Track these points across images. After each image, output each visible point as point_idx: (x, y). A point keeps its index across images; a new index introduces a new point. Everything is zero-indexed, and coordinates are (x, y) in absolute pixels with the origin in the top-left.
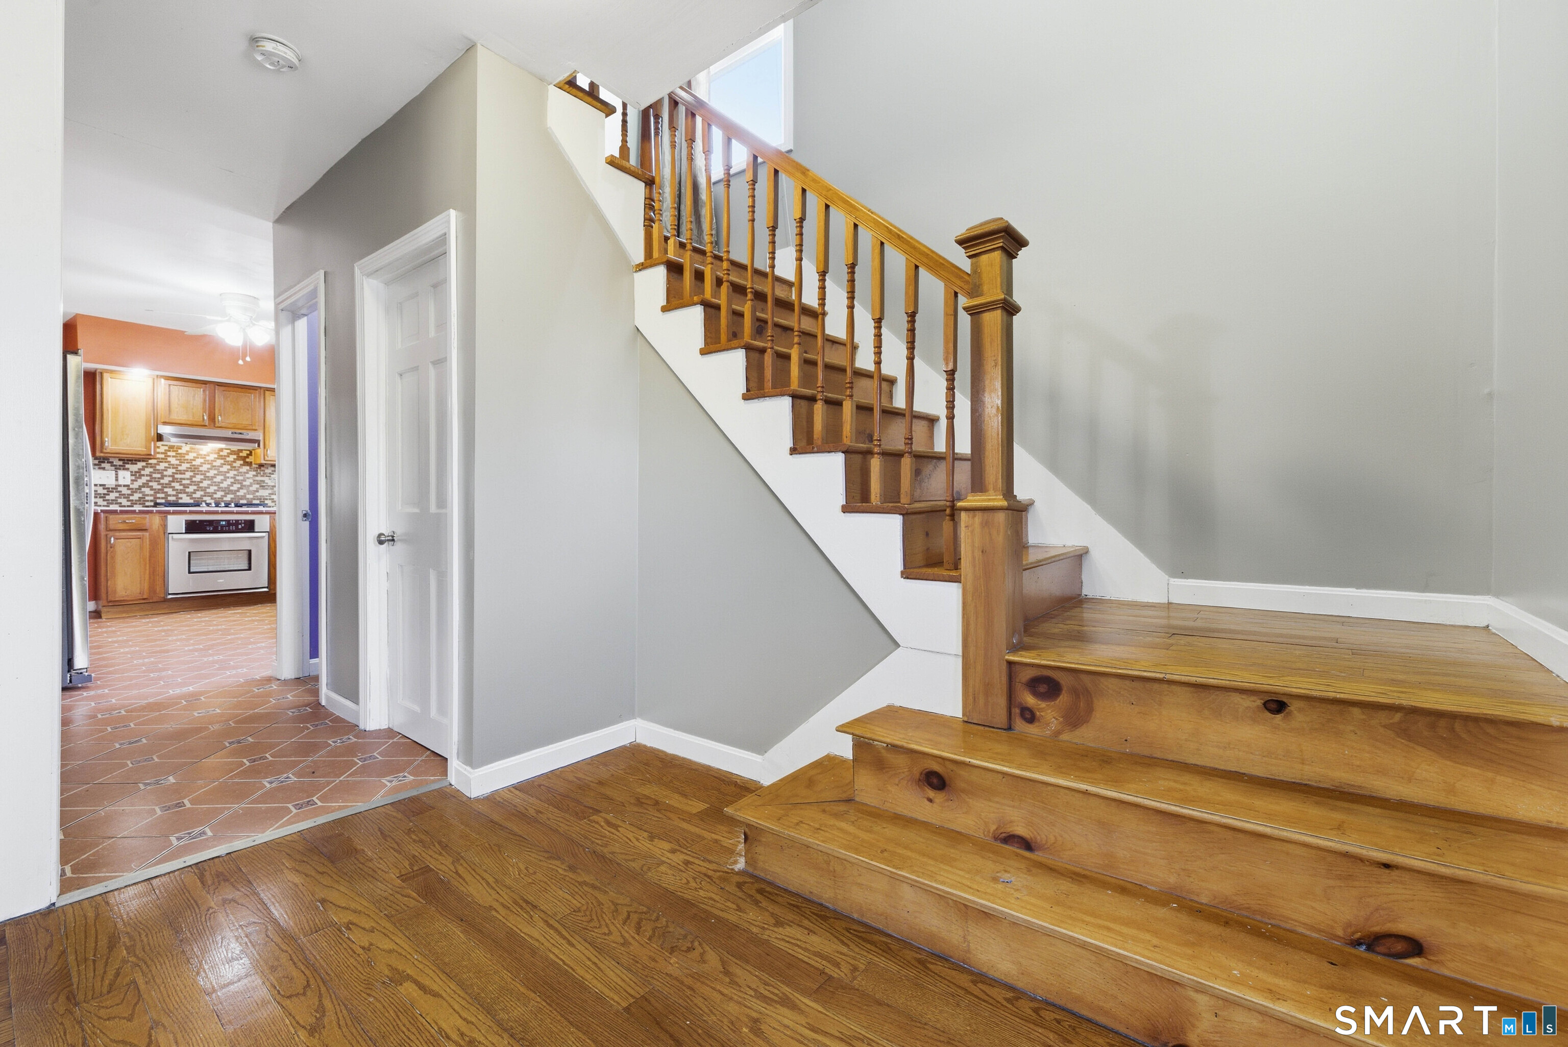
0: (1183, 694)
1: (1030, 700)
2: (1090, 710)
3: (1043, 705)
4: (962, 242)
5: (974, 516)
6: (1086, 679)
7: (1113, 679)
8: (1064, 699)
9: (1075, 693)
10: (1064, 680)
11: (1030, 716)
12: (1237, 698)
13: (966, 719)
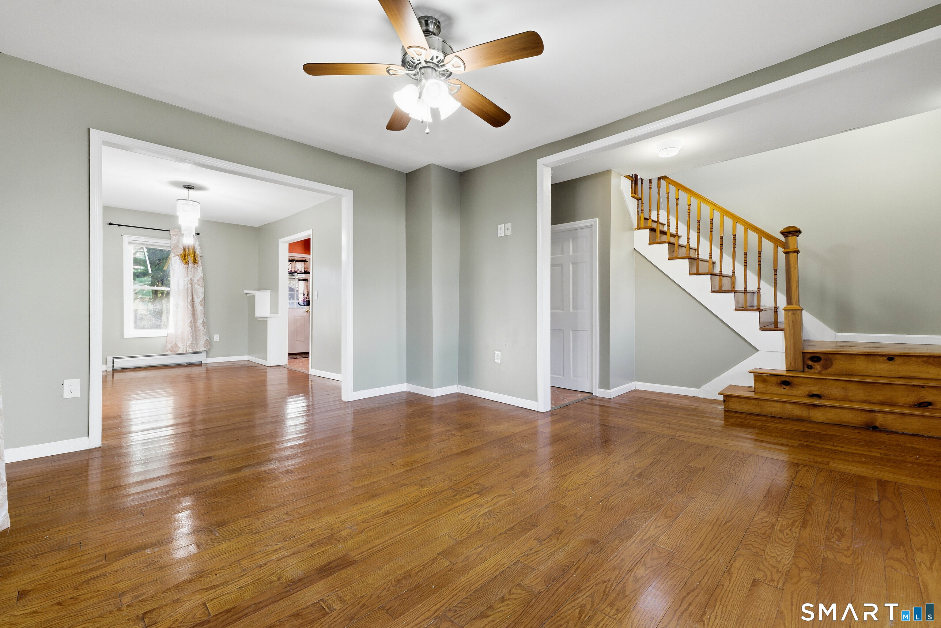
0: (862, 358)
1: (810, 363)
2: (832, 364)
3: (815, 364)
4: (783, 233)
5: (789, 312)
6: (830, 355)
7: (839, 356)
8: (822, 362)
9: (826, 360)
10: (822, 356)
11: (810, 367)
12: (879, 358)
13: (787, 369)
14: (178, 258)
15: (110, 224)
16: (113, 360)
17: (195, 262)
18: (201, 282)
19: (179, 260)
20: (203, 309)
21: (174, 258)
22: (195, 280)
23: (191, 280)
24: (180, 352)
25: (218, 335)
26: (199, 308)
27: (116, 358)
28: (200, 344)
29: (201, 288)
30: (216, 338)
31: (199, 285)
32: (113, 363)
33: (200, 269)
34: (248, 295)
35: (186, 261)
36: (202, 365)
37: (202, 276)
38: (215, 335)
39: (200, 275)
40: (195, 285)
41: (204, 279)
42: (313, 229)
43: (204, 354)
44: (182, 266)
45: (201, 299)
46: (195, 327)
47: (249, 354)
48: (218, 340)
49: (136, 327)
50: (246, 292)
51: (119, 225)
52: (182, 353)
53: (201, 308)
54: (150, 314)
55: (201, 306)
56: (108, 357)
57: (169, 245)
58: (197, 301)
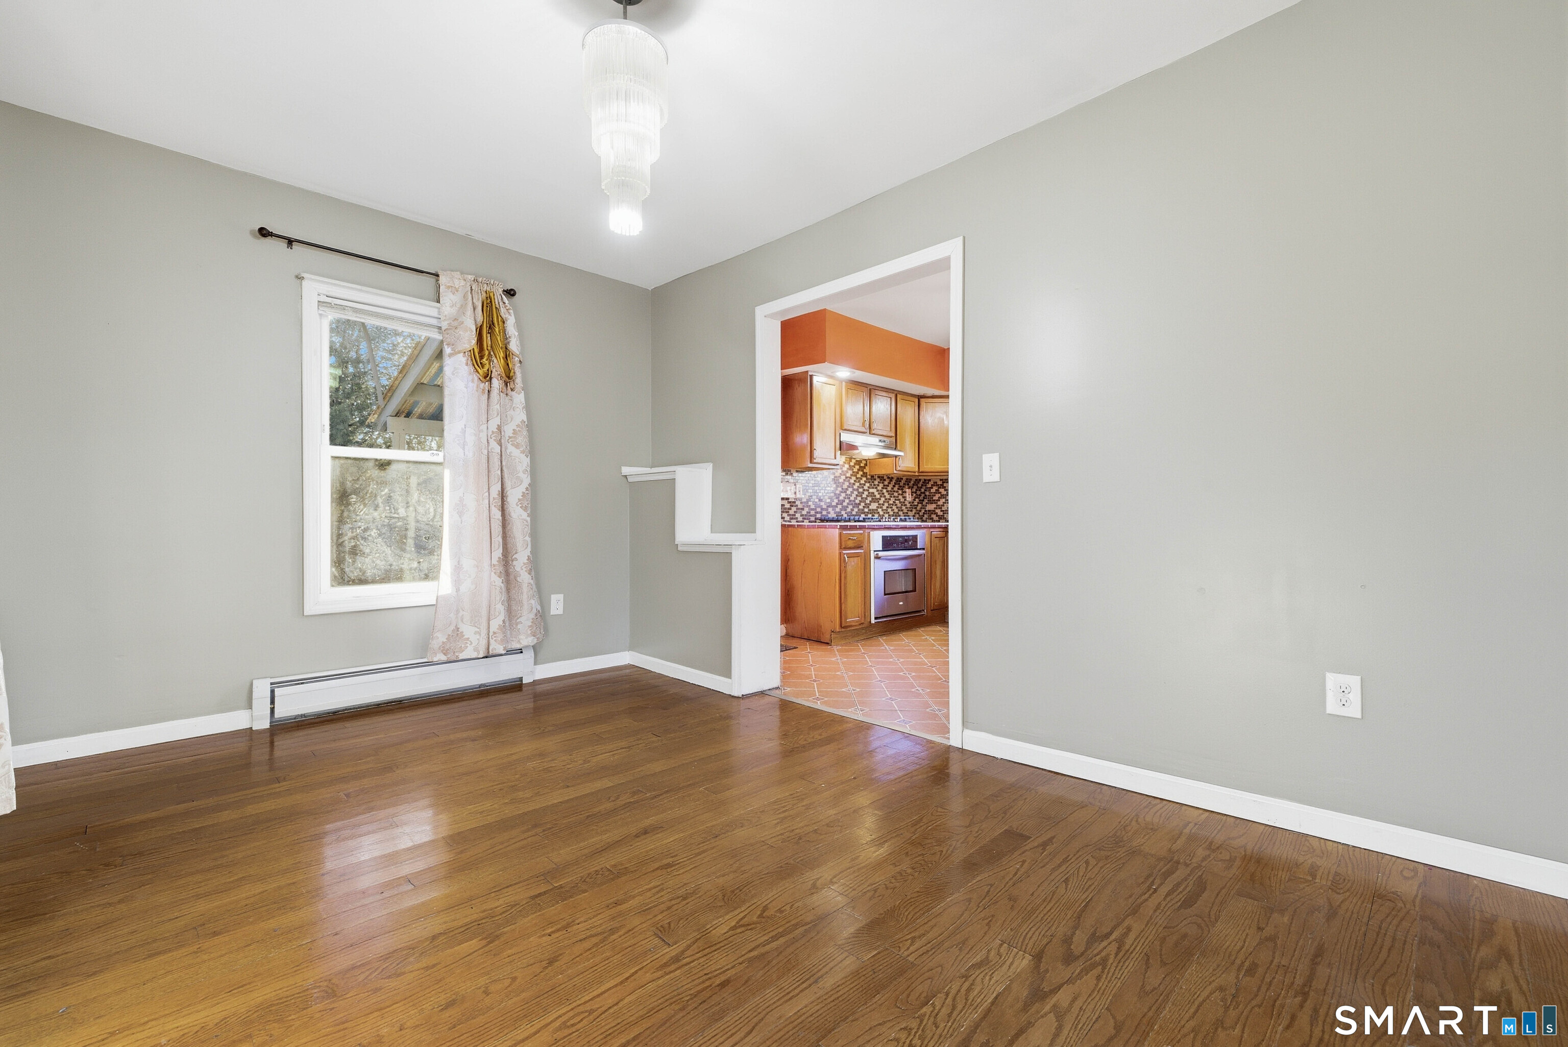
14: (464, 360)
15: (264, 233)
16: (273, 692)
17: (508, 378)
18: (522, 439)
19: (466, 367)
20: (529, 519)
21: (453, 359)
22: (508, 431)
23: (499, 428)
24: (469, 653)
25: (561, 597)
26: (519, 516)
27: (281, 684)
28: (519, 626)
29: (523, 456)
30: (557, 605)
31: (517, 446)
32: (272, 702)
33: (519, 398)
34: (630, 480)
35: (486, 369)
36: (524, 689)
37: (525, 420)
38: (553, 596)
39: (520, 416)
40: (506, 448)
41: (530, 425)
42: (964, 238)
43: (529, 655)
44: (475, 385)
45: (522, 488)
46: (507, 574)
47: (632, 648)
48: (560, 612)
49: (342, 578)
50: (626, 470)
51: (290, 242)
52: (474, 655)
53: (525, 515)
54: (380, 535)
55: (525, 509)
56: (254, 682)
57: (434, 322)
58: (515, 495)
